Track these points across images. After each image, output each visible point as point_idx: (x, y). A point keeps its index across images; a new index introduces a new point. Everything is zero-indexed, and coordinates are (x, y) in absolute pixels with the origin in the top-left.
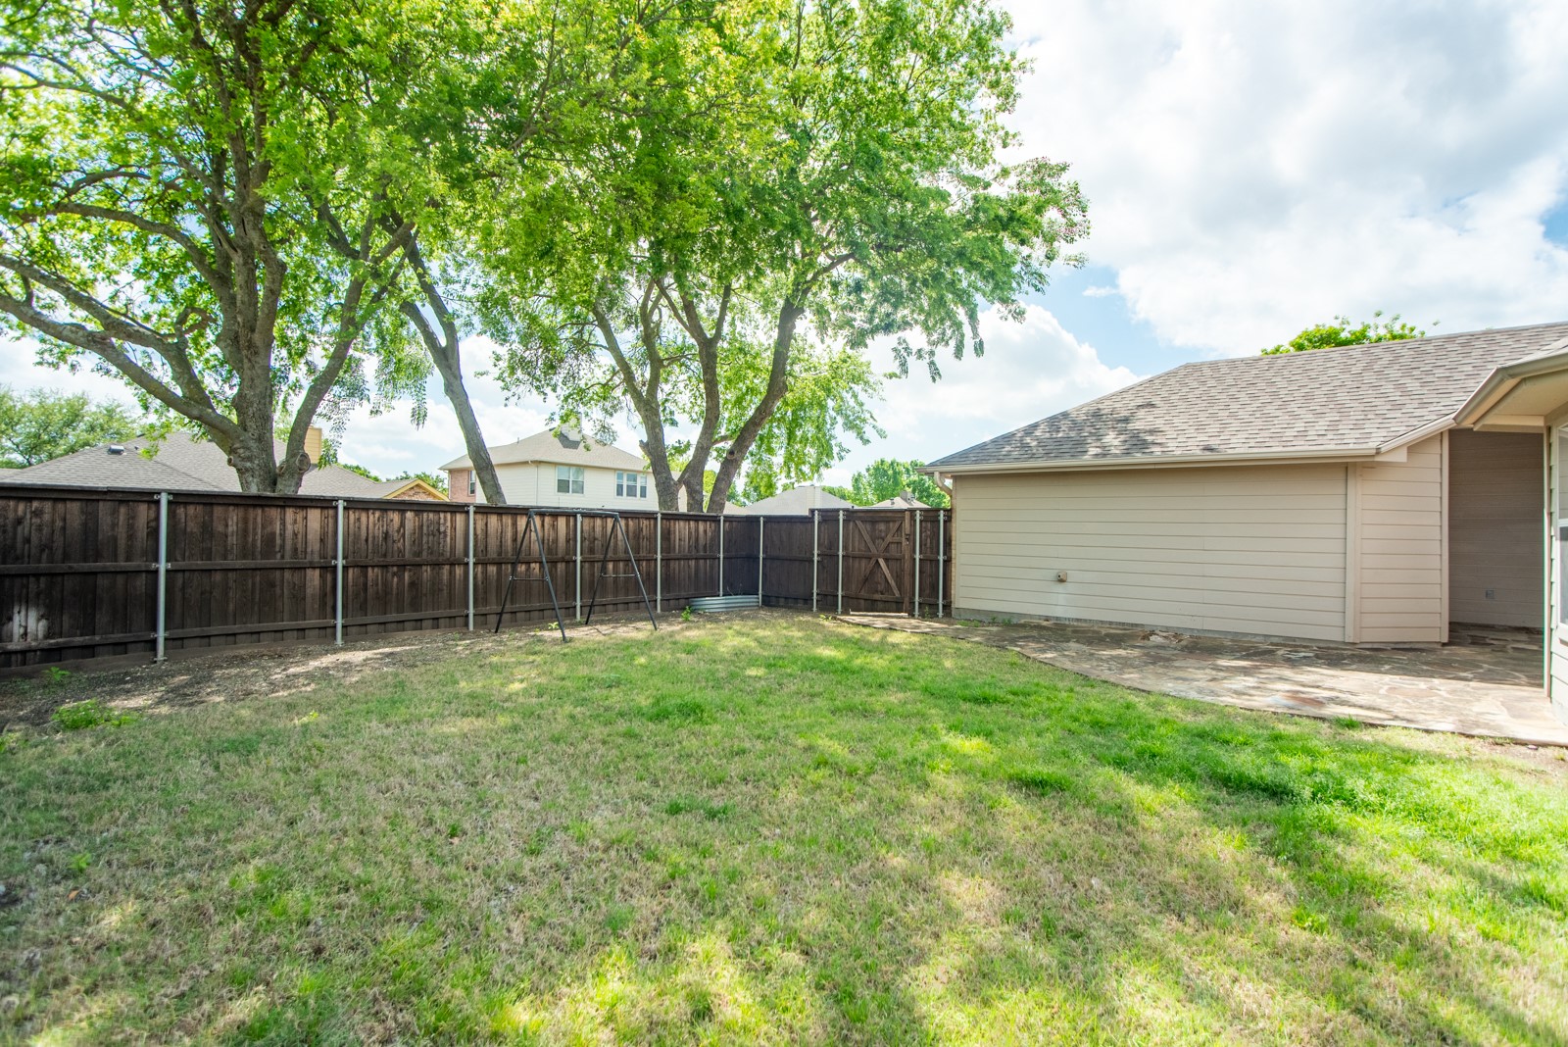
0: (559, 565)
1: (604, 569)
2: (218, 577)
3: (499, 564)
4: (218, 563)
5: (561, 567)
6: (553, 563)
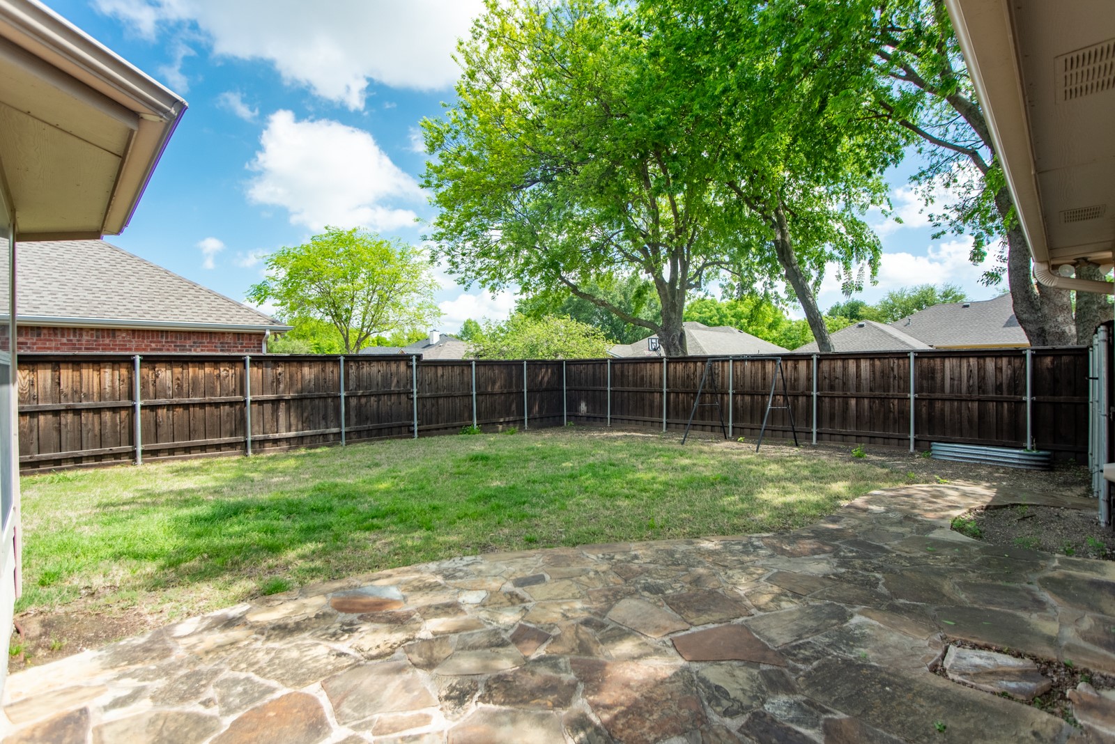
0: (800, 398)
1: (846, 404)
2: (626, 394)
3: (752, 395)
4: (626, 388)
5: (802, 400)
6: (796, 396)
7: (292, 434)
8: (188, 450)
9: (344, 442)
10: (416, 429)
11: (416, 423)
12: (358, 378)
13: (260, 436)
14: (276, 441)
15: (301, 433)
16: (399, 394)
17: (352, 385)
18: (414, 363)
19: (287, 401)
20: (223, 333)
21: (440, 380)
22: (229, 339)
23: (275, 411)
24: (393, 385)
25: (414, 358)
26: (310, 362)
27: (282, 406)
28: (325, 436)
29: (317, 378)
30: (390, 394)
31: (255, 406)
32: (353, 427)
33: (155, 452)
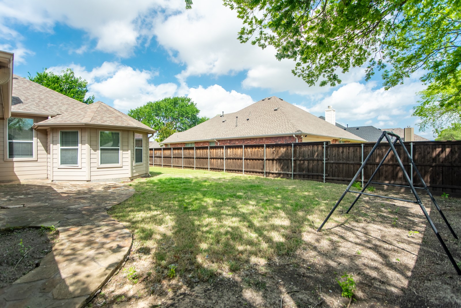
7: (277, 172)
8: (253, 172)
9: (292, 178)
10: (324, 178)
11: (324, 175)
12: (300, 153)
13: (268, 171)
14: (273, 174)
15: (280, 172)
16: (318, 160)
17: (298, 155)
18: (325, 146)
19: (276, 160)
20: (286, 137)
21: (341, 154)
22: (287, 139)
23: (273, 163)
24: (315, 156)
25: (325, 143)
26: (283, 146)
27: (275, 162)
28: (287, 174)
29: (285, 152)
30: (313, 160)
31: (267, 161)
32: (297, 173)
33: (247, 172)
